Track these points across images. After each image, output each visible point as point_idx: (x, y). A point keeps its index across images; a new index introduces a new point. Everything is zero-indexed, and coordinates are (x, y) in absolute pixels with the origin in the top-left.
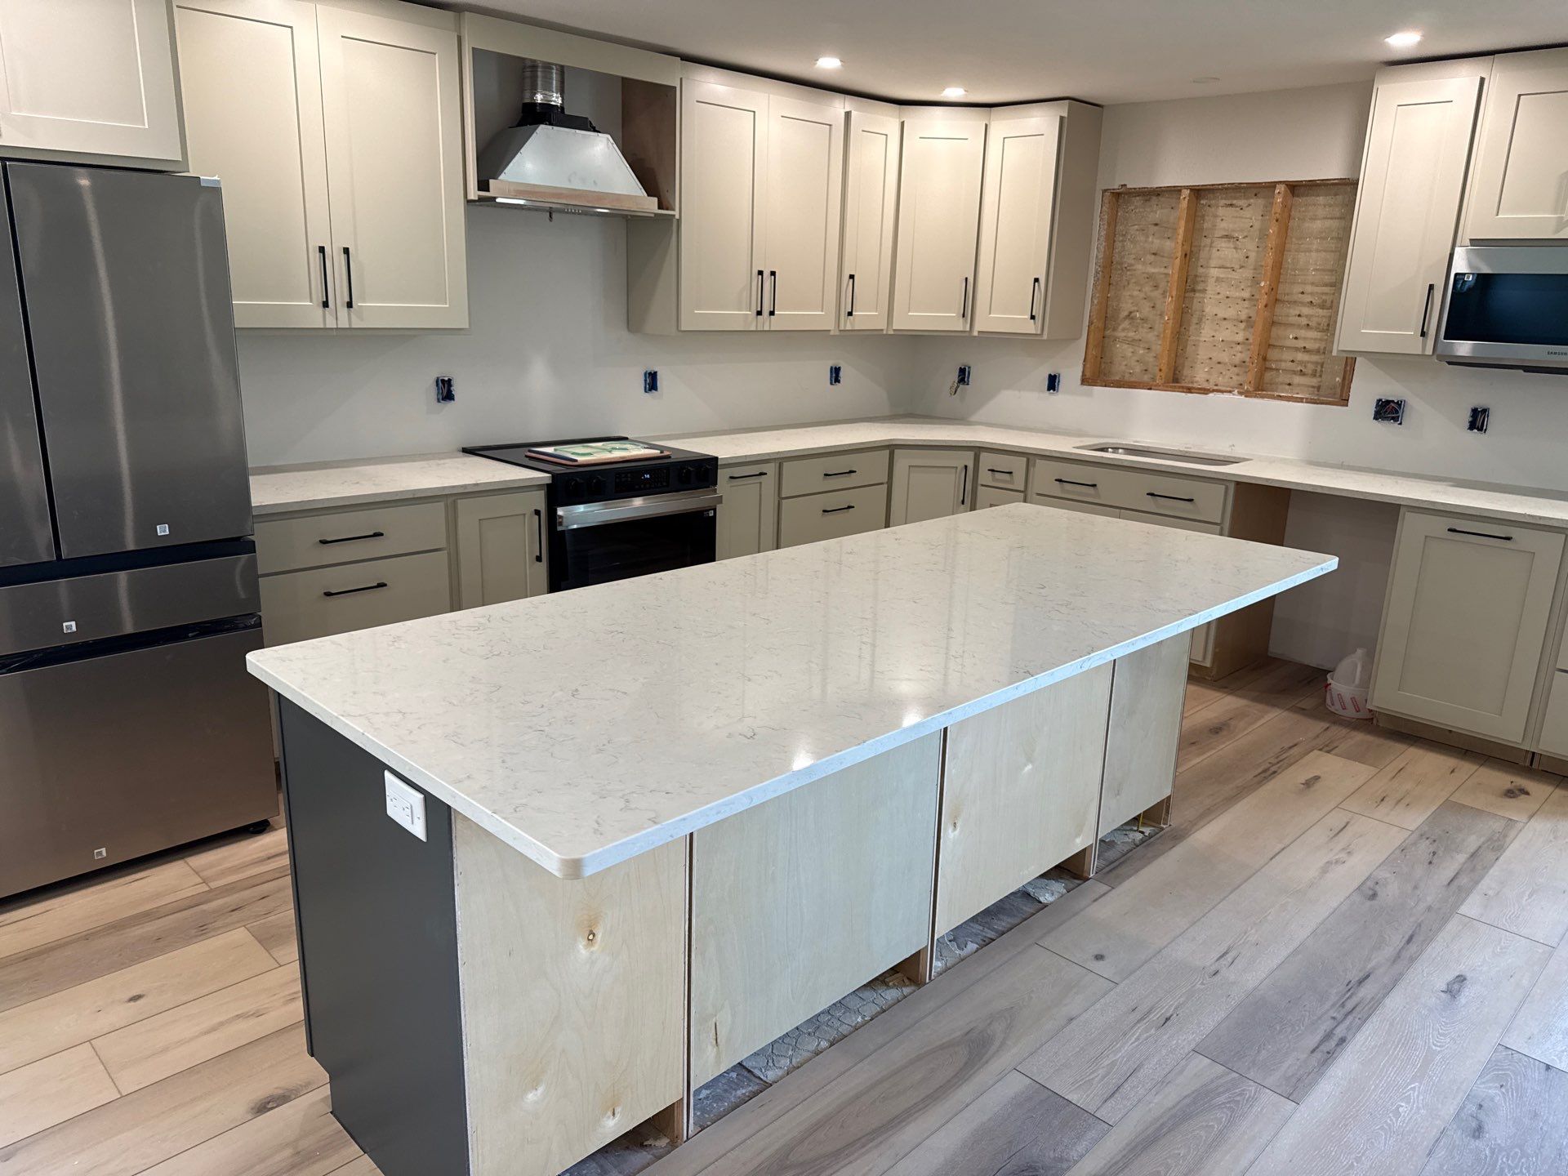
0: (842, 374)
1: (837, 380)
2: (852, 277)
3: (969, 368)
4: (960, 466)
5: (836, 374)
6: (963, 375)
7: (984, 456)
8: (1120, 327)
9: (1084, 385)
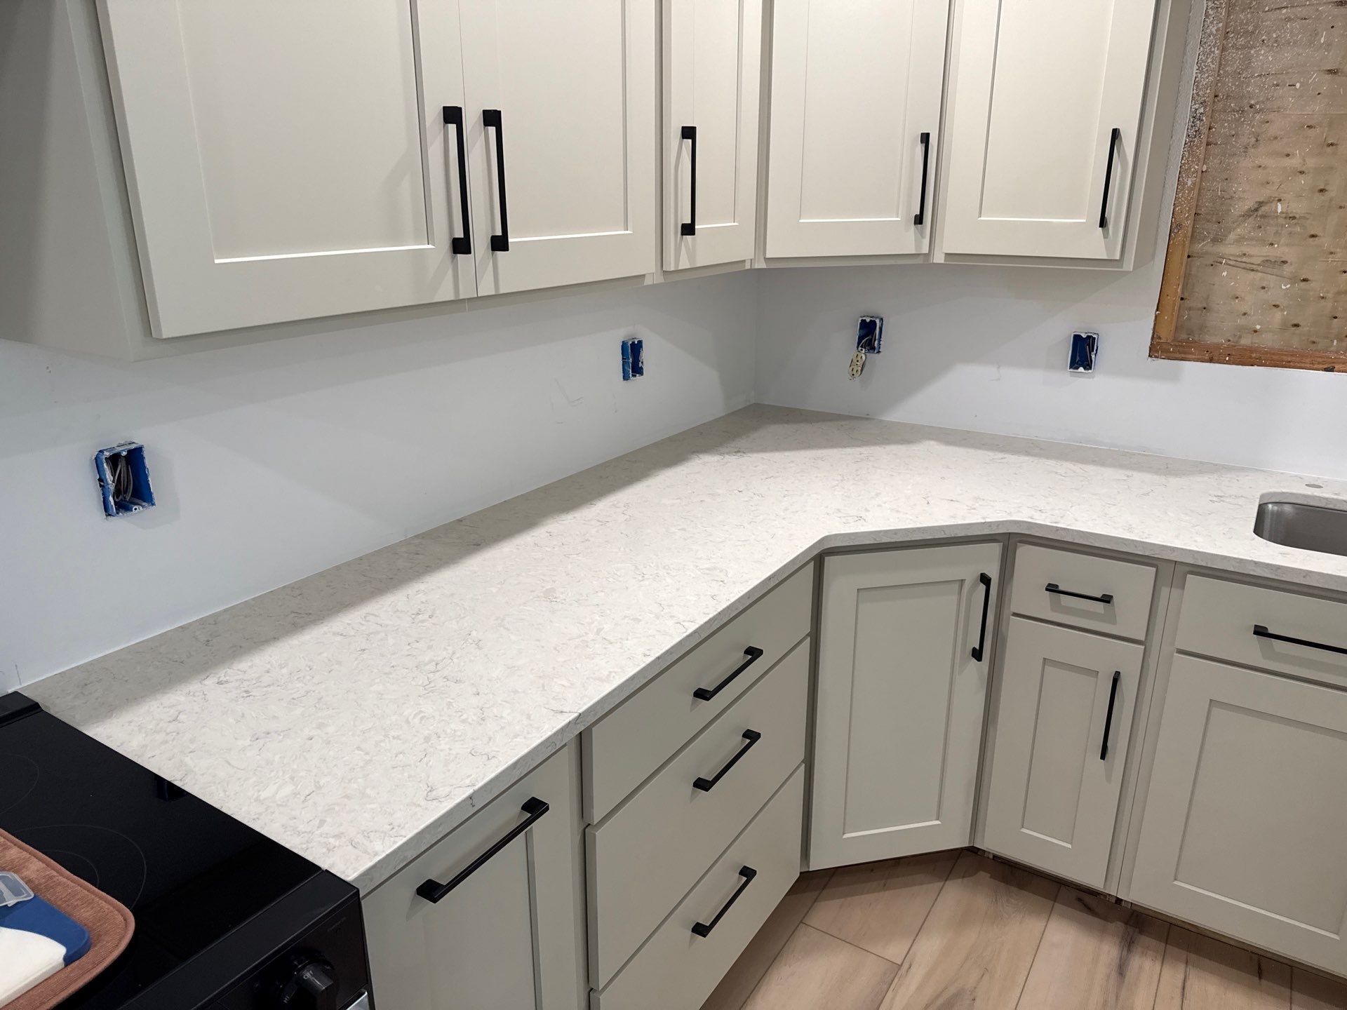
0: (646, 356)
1: (637, 370)
2: (689, 133)
3: (882, 320)
4: (970, 574)
5: (632, 359)
6: (869, 334)
7: (1025, 554)
8: (1232, 237)
9: (1156, 357)
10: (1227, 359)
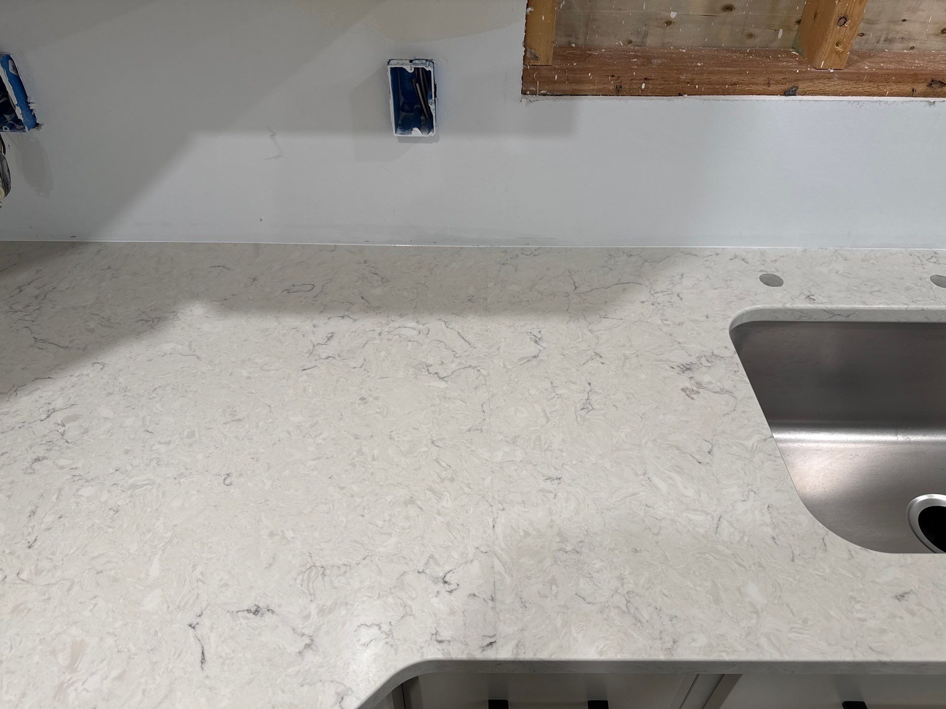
9: (533, 93)
10: (643, 87)
